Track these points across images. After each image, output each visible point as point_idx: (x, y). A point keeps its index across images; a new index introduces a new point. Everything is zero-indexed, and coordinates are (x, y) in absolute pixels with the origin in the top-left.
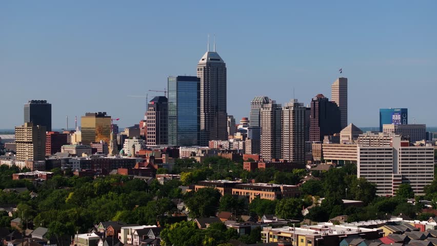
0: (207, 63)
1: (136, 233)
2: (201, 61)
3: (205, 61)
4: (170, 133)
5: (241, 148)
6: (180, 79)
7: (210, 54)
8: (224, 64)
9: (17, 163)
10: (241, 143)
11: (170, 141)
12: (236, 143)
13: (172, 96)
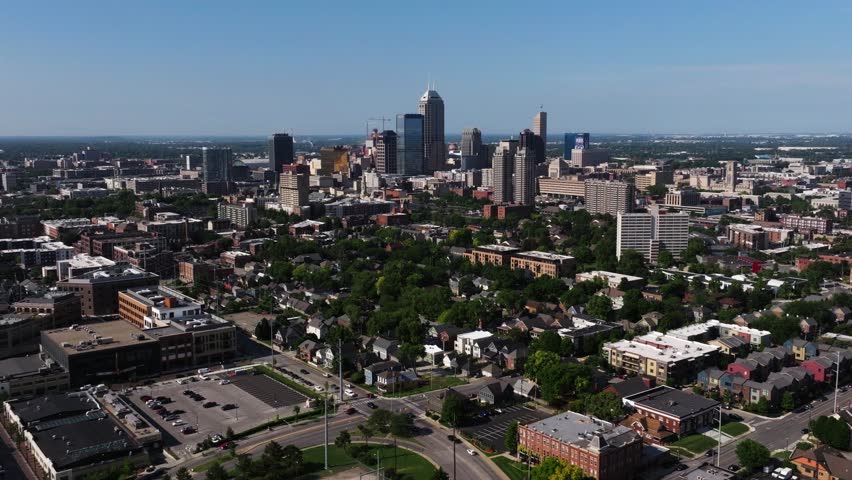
0: (428, 101)
1: (476, 345)
2: (422, 99)
3: (426, 99)
4: (398, 163)
5: (463, 180)
6: (408, 116)
7: (431, 93)
8: (442, 102)
9: (285, 208)
10: (463, 175)
11: (398, 171)
12: (458, 174)
13: (401, 131)
